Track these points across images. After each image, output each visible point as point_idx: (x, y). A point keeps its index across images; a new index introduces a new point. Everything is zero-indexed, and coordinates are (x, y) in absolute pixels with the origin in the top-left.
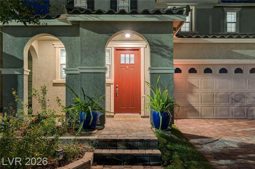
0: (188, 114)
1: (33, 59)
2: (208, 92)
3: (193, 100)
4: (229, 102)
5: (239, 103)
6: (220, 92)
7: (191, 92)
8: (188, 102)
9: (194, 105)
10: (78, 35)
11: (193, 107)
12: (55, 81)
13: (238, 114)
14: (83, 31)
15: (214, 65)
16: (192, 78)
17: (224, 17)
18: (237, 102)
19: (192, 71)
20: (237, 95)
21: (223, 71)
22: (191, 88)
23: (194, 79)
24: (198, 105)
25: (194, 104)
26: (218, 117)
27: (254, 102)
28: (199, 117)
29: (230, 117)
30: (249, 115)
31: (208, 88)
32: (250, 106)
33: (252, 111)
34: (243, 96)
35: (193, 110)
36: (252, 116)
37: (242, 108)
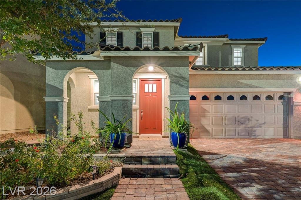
0: (201, 134)
2: (218, 115)
3: (206, 123)
4: (235, 124)
5: (244, 125)
6: (228, 115)
7: (204, 116)
8: (202, 124)
9: (206, 127)
10: (109, 68)
12: (89, 107)
13: (243, 134)
14: (113, 65)
15: (223, 93)
16: (204, 104)
17: (232, 53)
18: (242, 123)
19: (205, 98)
20: (242, 118)
22: (203, 112)
23: (207, 105)
24: (209, 127)
25: (206, 126)
26: (226, 137)
27: (256, 124)
28: (210, 137)
29: (236, 137)
30: (252, 135)
31: (218, 112)
32: (253, 127)
33: (255, 131)
34: (247, 119)
35: (205, 131)
36: (255, 135)
37: (246, 129)
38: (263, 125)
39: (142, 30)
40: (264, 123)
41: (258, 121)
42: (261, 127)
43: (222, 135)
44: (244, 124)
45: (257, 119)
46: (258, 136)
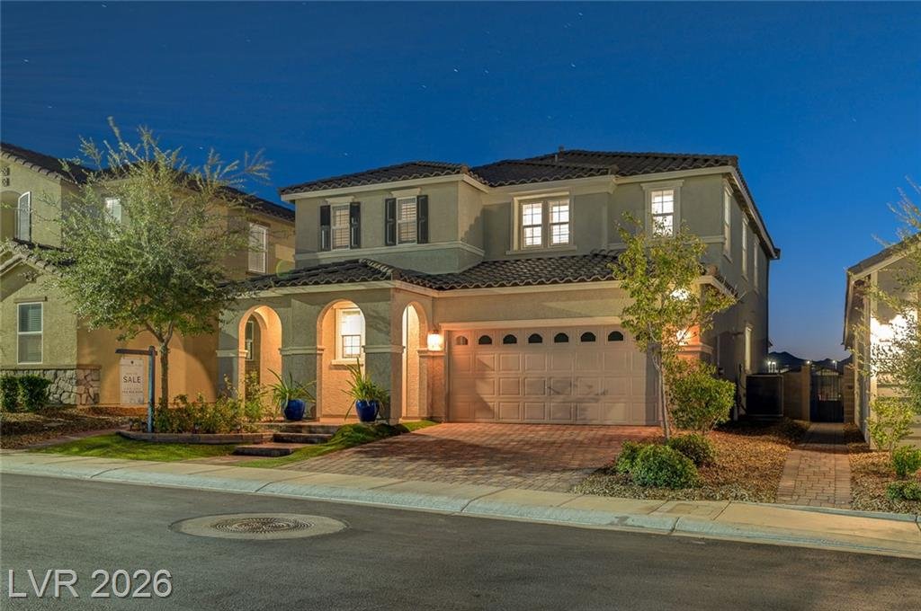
0: (478, 415)
1: (262, 330)
2: (510, 376)
3: (487, 392)
4: (544, 393)
5: (562, 396)
6: (529, 376)
7: (483, 378)
8: (478, 394)
9: (486, 400)
10: (290, 306)
11: (485, 402)
12: (334, 362)
13: (559, 415)
14: (295, 303)
15: (520, 329)
16: (483, 352)
18: (558, 393)
19: (485, 340)
20: (558, 382)
21: (535, 339)
22: (481, 371)
23: (488, 355)
24: (493, 400)
25: (487, 398)
26: (526, 421)
27: (588, 394)
28: (494, 420)
29: (545, 421)
30: (578, 418)
31: (511, 370)
32: (580, 401)
33: (584, 410)
34: (569, 384)
35: (485, 408)
36: (584, 419)
37: (567, 404)
38: (602, 397)
39: (395, 194)
40: (604, 393)
41: (590, 387)
42: (597, 401)
43: (517, 416)
44: (562, 394)
45: (590, 384)
46: (591, 420)
